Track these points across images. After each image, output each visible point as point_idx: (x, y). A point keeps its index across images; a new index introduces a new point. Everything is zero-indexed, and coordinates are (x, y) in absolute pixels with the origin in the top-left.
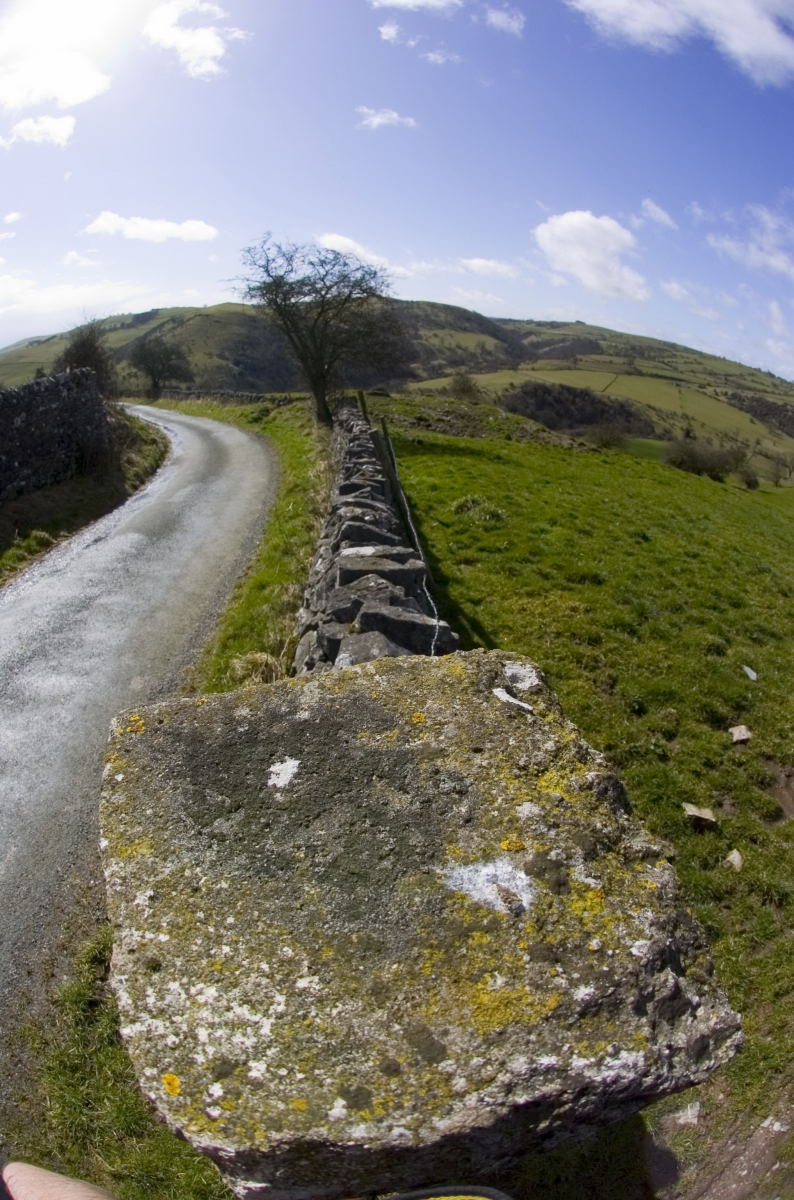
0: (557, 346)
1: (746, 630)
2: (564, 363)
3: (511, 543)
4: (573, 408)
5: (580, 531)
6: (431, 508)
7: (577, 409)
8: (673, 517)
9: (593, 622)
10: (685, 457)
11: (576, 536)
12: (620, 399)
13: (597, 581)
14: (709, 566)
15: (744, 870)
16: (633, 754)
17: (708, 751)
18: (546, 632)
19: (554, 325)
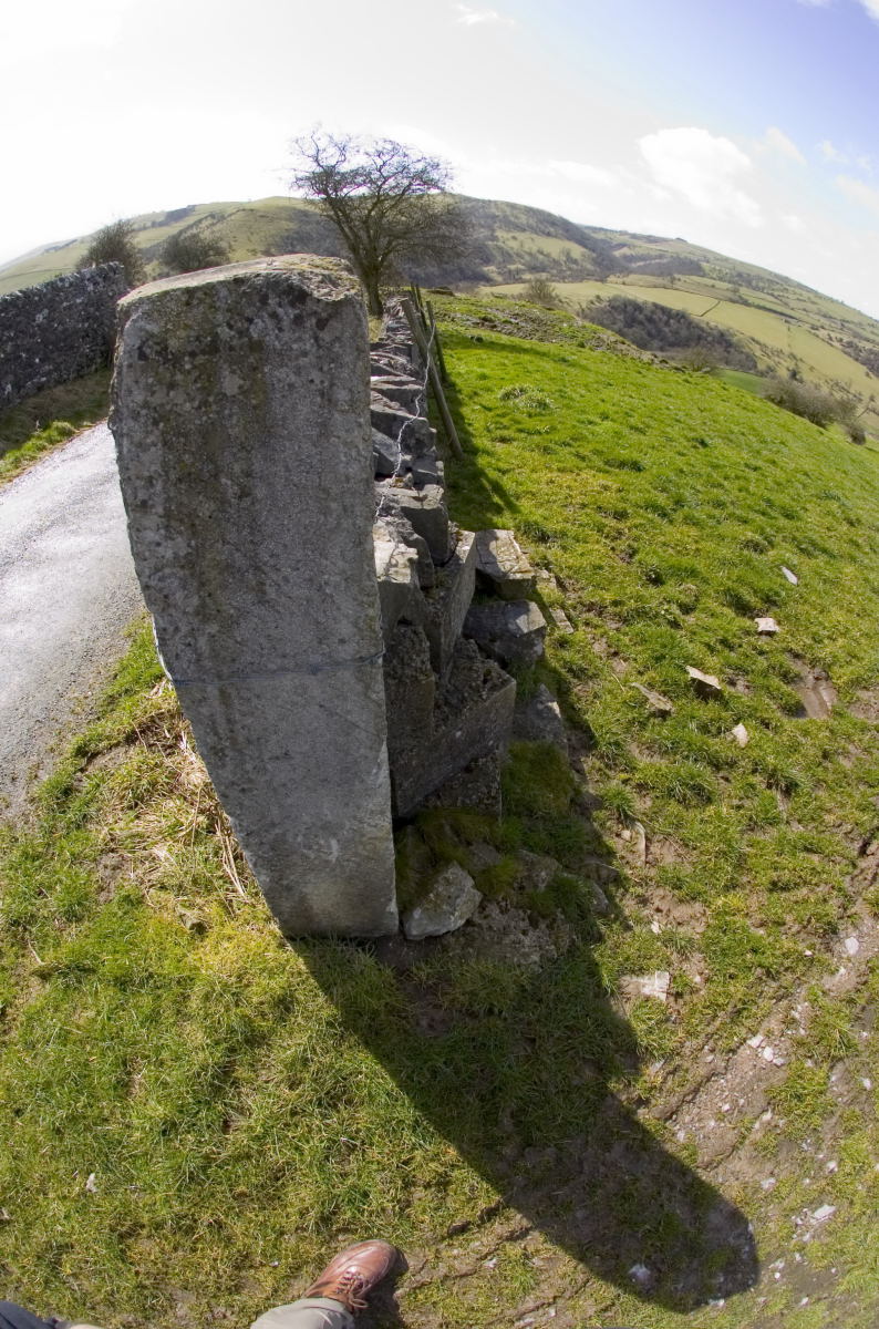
0: (653, 262)
1: (794, 539)
2: (659, 281)
3: (553, 429)
4: (666, 329)
5: (632, 428)
6: (476, 394)
7: (671, 331)
8: (743, 434)
9: (624, 500)
10: (785, 397)
11: (626, 431)
12: (721, 327)
13: (637, 467)
14: (769, 480)
15: (748, 746)
16: (641, 613)
17: (727, 631)
18: (571, 503)
19: (651, 239)
